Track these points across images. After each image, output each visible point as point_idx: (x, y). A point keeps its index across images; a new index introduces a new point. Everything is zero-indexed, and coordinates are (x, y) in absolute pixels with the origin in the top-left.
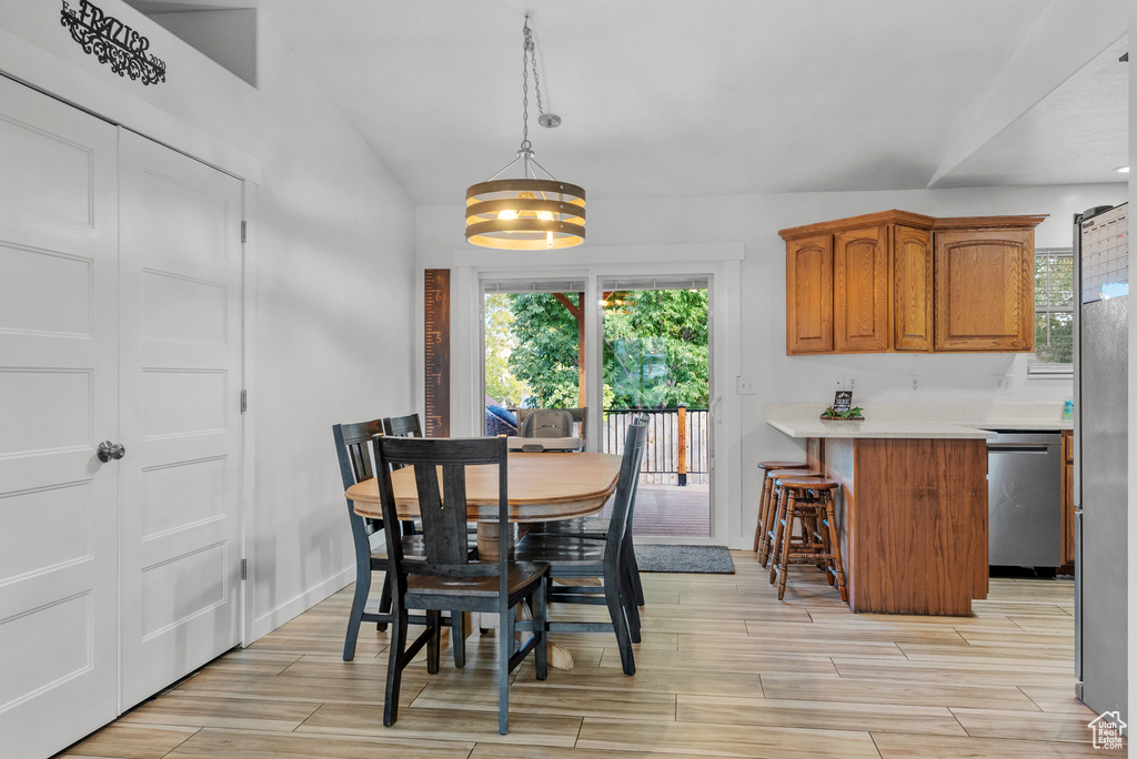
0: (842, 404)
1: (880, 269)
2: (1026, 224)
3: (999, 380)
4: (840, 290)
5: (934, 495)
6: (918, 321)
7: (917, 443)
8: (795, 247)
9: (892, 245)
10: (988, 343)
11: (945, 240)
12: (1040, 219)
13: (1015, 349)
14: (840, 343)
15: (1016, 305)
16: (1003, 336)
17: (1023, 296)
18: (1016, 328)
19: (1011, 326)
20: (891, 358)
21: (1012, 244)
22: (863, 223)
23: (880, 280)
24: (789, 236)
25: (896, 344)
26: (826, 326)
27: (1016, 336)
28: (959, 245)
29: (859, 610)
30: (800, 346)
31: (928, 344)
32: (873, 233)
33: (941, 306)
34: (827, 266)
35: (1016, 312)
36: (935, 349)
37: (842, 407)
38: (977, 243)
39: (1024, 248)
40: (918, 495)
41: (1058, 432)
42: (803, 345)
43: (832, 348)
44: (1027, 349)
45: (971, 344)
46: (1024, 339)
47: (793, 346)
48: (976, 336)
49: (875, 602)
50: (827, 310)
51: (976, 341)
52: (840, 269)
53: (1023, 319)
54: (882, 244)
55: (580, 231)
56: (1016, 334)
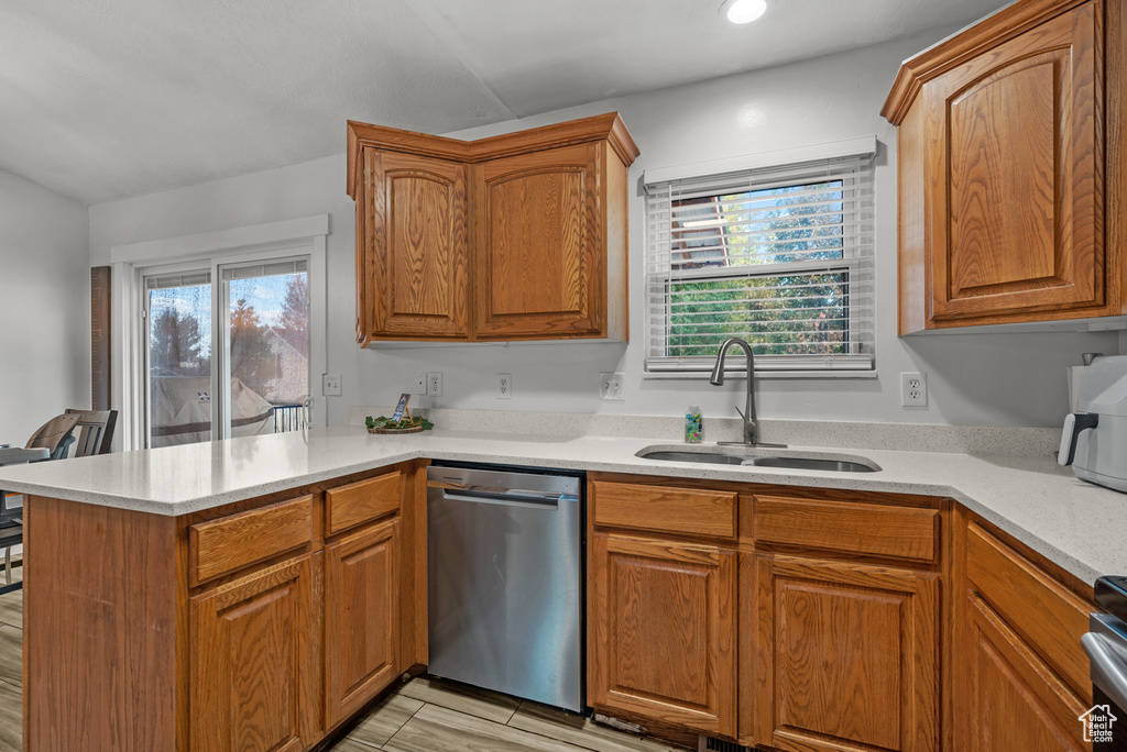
3: (606, 381)
11: (485, 171)
13: (572, 332)
15: (577, 262)
16: (560, 313)
17: (588, 248)
18: (575, 301)
19: (570, 296)
21: (572, 169)
27: (579, 312)
28: (504, 180)
35: (577, 275)
44: (595, 332)
46: (589, 317)
48: (526, 315)
53: (590, 286)
56: (577, 309)
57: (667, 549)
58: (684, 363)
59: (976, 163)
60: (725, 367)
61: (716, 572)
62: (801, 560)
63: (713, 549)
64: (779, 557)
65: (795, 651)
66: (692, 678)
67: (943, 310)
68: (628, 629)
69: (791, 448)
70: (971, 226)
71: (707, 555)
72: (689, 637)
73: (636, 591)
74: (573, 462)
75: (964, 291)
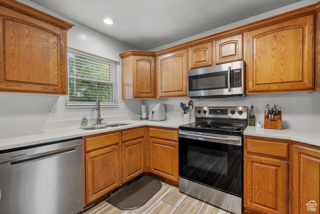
2: (62, 26)
3: (50, 109)
10: (39, 88)
12: (70, 26)
13: (56, 92)
15: (56, 68)
16: (48, 85)
17: (60, 64)
18: (56, 81)
19: (53, 79)
21: (55, 34)
27: (57, 85)
35: (56, 72)
39: (61, 39)
41: (80, 138)
44: (64, 93)
45: (24, 87)
46: (62, 87)
48: (29, 83)
51: (29, 85)
53: (61, 77)
56: (57, 84)
57: (106, 150)
58: (79, 104)
59: (141, 73)
60: (100, 105)
61: (116, 151)
62: (129, 142)
63: (115, 146)
64: (126, 143)
65: (129, 161)
66: (112, 178)
67: (136, 96)
68: (97, 176)
69: (108, 123)
70: (141, 82)
71: (114, 148)
72: (111, 169)
73: (99, 165)
74: (80, 134)
75: (139, 93)
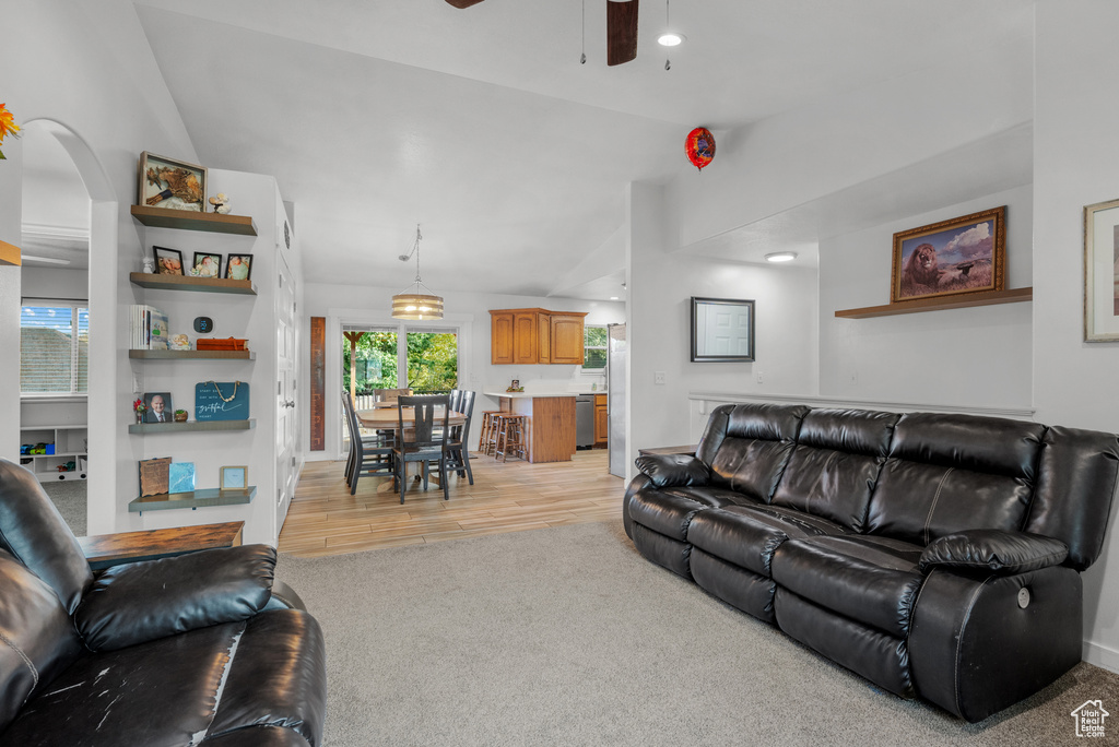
0: (515, 385)
1: (533, 330)
2: (582, 315)
4: (516, 338)
5: (559, 417)
6: (545, 352)
7: (554, 398)
8: (496, 318)
9: (538, 321)
10: (569, 361)
11: (554, 319)
12: (586, 314)
13: (578, 363)
14: (516, 360)
15: (578, 346)
16: (573, 357)
17: (580, 343)
18: (578, 355)
19: (576, 354)
20: (537, 366)
21: (577, 322)
22: (527, 311)
23: (533, 335)
24: (493, 313)
25: (538, 361)
26: (510, 352)
27: (578, 358)
28: (559, 322)
29: (534, 463)
30: (498, 360)
31: (548, 361)
32: (530, 316)
33: (553, 345)
34: (511, 328)
35: (578, 349)
36: (551, 363)
37: (515, 386)
38: (565, 322)
39: (581, 324)
40: (554, 418)
42: (500, 360)
43: (513, 362)
44: (581, 363)
45: (563, 361)
46: (581, 360)
47: (495, 360)
48: (564, 358)
49: (540, 459)
50: (511, 346)
51: (565, 360)
52: (516, 329)
53: (581, 352)
54: (534, 321)
55: (442, 315)
